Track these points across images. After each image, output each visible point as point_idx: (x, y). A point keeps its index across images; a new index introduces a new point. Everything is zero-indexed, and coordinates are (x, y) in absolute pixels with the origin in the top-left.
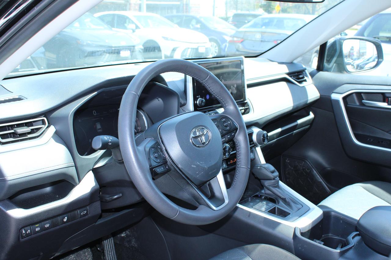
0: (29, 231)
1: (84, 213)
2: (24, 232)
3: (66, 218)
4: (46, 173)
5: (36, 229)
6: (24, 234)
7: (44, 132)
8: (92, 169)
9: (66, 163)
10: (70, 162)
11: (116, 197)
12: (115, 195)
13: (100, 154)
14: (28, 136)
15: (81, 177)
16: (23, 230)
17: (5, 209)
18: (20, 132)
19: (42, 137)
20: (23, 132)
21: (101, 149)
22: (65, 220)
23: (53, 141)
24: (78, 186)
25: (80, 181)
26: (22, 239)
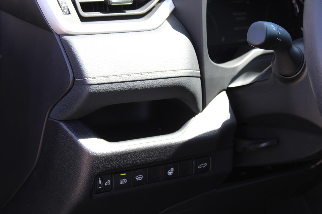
0: (109, 181)
1: (204, 165)
2: (100, 183)
3: (172, 169)
4: (154, 80)
5: (121, 180)
6: (100, 185)
7: (154, 9)
8: (226, 88)
9: (189, 68)
10: (194, 68)
11: (263, 145)
12: (263, 142)
13: (242, 64)
14: (125, 12)
15: (207, 99)
16: (99, 179)
17: (76, 136)
18: (114, 3)
19: (150, 17)
20: (119, 3)
21: (260, 46)
22: (170, 173)
23: (168, 26)
24: (200, 114)
25: (204, 106)
26: (95, 194)
